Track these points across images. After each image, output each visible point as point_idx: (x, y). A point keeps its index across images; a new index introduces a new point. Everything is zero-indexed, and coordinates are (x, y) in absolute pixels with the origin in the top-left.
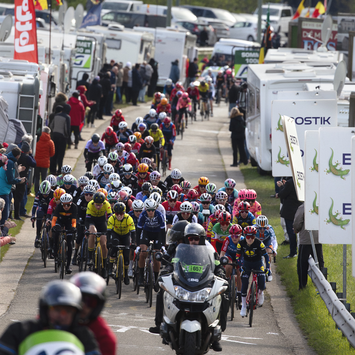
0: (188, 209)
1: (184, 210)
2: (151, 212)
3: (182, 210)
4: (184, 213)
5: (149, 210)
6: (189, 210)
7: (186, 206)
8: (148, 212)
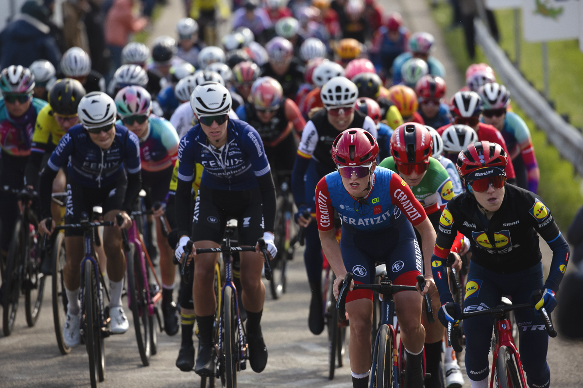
0: (346, 97)
1: (335, 102)
2: (215, 125)
3: (328, 101)
4: (335, 111)
5: (208, 121)
6: (349, 100)
7: (338, 89)
8: (206, 129)
